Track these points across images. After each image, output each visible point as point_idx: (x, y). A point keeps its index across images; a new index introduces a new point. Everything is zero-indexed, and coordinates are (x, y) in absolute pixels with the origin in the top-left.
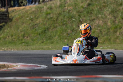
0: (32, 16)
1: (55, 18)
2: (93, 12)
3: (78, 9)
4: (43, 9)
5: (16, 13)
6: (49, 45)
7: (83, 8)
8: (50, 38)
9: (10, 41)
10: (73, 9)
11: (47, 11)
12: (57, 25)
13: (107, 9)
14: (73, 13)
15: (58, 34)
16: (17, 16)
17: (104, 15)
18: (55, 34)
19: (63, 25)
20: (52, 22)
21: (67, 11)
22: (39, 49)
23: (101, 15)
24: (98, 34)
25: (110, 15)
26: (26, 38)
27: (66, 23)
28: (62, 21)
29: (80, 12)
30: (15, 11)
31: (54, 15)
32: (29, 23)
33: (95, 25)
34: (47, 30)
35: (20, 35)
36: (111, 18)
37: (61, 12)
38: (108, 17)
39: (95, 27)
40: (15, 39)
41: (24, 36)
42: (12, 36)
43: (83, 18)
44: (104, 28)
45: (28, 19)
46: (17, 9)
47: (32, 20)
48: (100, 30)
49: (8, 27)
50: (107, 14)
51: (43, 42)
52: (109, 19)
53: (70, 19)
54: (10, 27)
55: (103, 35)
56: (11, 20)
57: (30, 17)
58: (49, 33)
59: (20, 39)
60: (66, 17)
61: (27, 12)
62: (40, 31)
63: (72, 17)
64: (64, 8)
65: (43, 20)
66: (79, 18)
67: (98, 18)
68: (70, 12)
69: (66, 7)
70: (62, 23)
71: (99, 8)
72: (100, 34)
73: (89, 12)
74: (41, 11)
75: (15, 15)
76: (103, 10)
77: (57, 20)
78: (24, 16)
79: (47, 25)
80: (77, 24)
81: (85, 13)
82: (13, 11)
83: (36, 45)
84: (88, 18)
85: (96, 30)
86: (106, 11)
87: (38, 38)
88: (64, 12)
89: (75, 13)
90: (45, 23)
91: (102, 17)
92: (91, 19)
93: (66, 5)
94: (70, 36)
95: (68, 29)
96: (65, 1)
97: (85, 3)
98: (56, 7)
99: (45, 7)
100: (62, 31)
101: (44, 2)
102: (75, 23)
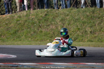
1: (22, 24)
2: (49, 20)
3: (38, 18)
4: (14, 17)
6: (18, 42)
7: (42, 17)
8: (19, 37)
10: (35, 17)
11: (17, 19)
12: (24, 28)
13: (58, 18)
14: (35, 20)
15: (25, 34)
17: (56, 22)
18: (22, 34)
19: (28, 28)
20: (20, 26)
21: (31, 19)
22: (11, 44)
23: (54, 22)
24: (51, 35)
25: (60, 22)
26: (2, 36)
27: (30, 27)
28: (28, 25)
29: (40, 20)
31: (22, 22)
32: (5, 26)
33: (50, 29)
34: (17, 31)
36: (61, 25)
37: (26, 19)
38: (59, 23)
39: (49, 30)
43: (42, 24)
44: (56, 31)
45: (4, 24)
47: (7, 24)
48: (53, 32)
50: (58, 22)
51: (14, 40)
52: (59, 25)
53: (33, 25)
55: (55, 36)
58: (18, 34)
60: (30, 23)
61: (3, 19)
62: (12, 32)
63: (34, 23)
65: (14, 25)
66: (39, 24)
67: (52, 24)
68: (33, 20)
69: (30, 17)
71: (53, 17)
72: (53, 35)
73: (46, 20)
74: (13, 19)
76: (56, 19)
77: (24, 25)
78: (2, 22)
79: (17, 28)
80: (38, 28)
81: (43, 20)
83: (9, 41)
84: (45, 24)
85: (51, 33)
86: (57, 19)
87: (11, 37)
88: (29, 19)
89: (36, 20)
90: (16, 27)
91: (55, 24)
92: (47, 25)
93: (31, 15)
94: (32, 36)
95: (32, 31)
96: (29, 12)
97: (43, 14)
98: (23, 16)
99: (16, 16)
100: (27, 33)
101: (15, 12)
102: (36, 27)
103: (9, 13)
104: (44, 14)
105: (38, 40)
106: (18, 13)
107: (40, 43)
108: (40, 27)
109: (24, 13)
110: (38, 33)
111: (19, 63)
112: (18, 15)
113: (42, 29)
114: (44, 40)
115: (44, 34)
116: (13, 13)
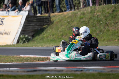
0: (69, 20)
1: (87, 22)
3: (105, 14)
4: (77, 14)
5: (56, 17)
7: (109, 13)
9: (52, 39)
10: (101, 14)
11: (80, 16)
14: (101, 17)
16: (57, 20)
19: (93, 27)
21: (97, 16)
26: (64, 37)
27: (95, 26)
28: (93, 24)
29: (107, 17)
30: (56, 16)
31: (86, 19)
32: (66, 25)
35: (59, 35)
37: (91, 17)
39: (118, 28)
40: (56, 38)
41: (62, 35)
42: (53, 35)
43: (109, 22)
45: (65, 22)
46: (57, 14)
47: (69, 23)
49: (50, 28)
54: (52, 29)
56: (52, 23)
57: (68, 21)
59: (60, 38)
60: (95, 21)
61: (65, 16)
63: (100, 21)
64: (94, 14)
65: (77, 23)
66: (106, 22)
68: (99, 17)
69: (96, 13)
70: (92, 25)
73: (114, 16)
74: (76, 16)
75: (56, 19)
77: (88, 23)
78: (63, 20)
80: (104, 26)
81: (110, 17)
82: (54, 16)
84: (113, 22)
88: (94, 16)
89: (102, 18)
92: (115, 22)
93: (96, 11)
94: (98, 36)
95: (97, 30)
96: (94, 8)
97: (110, 10)
98: (88, 13)
99: (79, 13)
100: (92, 32)
101: (78, 9)
102: (102, 25)
103: (71, 10)
104: (112, 10)
105: (104, 40)
106: (81, 10)
107: (107, 44)
108: (107, 25)
109: (89, 9)
110: (105, 32)
111: (84, 66)
112: (81, 12)
113: (109, 27)
114: (111, 40)
115: (111, 33)
116: (76, 10)
